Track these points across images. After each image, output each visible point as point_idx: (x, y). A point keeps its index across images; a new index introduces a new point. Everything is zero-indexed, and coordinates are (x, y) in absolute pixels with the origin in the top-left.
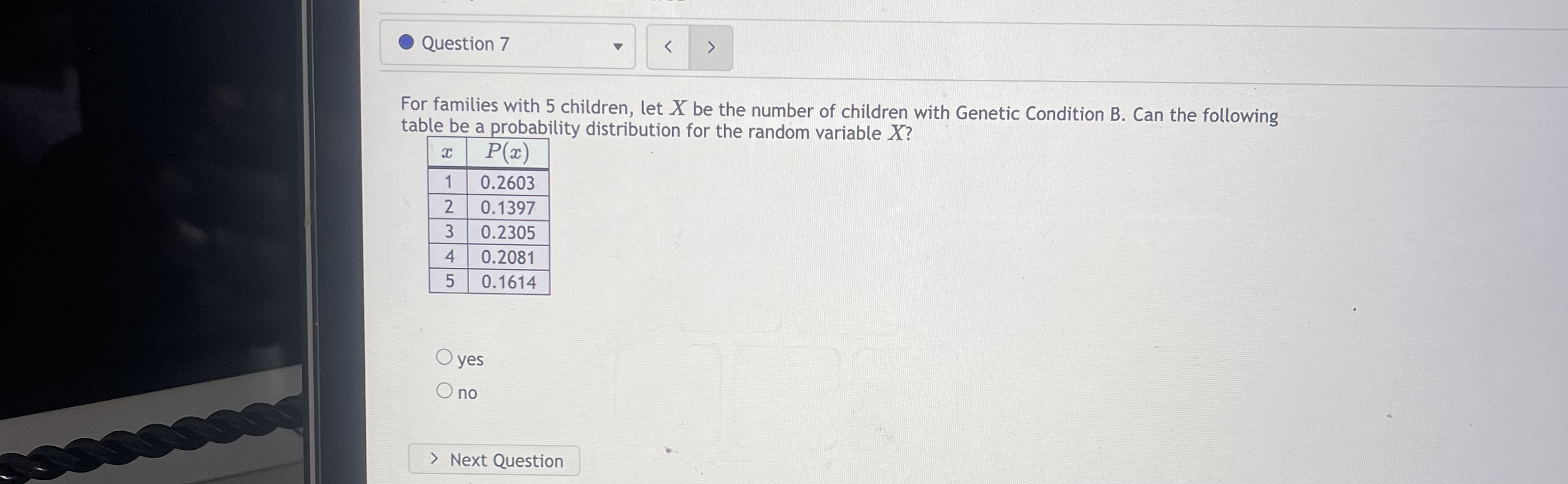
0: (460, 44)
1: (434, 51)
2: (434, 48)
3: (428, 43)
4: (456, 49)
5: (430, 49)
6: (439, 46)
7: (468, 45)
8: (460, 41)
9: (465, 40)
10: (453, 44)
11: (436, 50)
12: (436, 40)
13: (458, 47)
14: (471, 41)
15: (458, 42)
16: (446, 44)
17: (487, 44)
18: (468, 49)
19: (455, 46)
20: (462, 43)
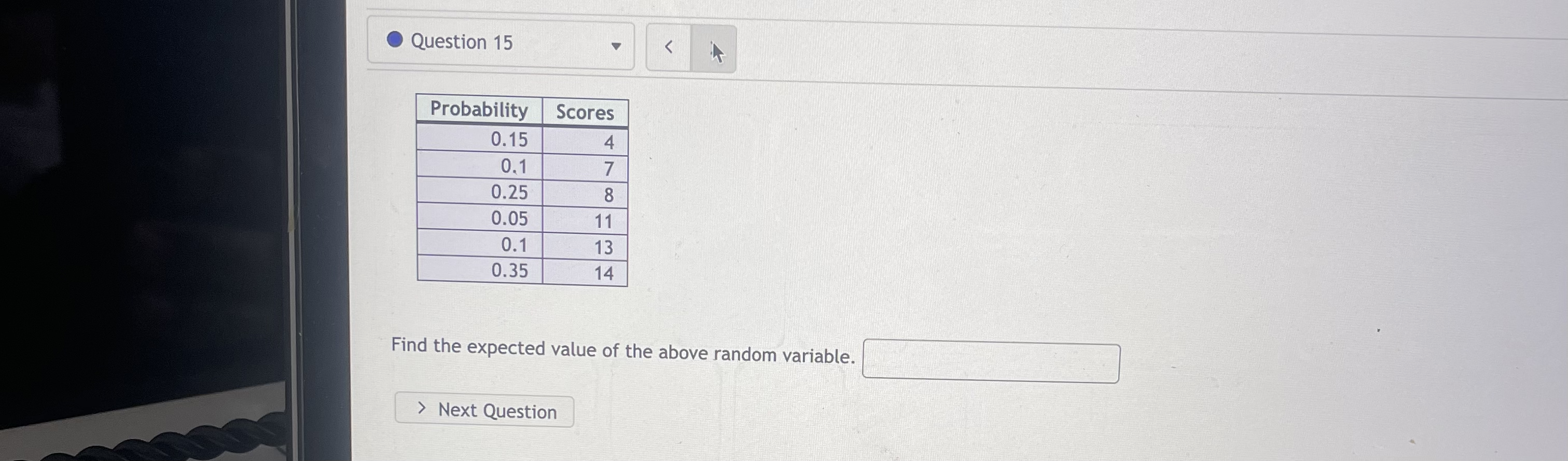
0: (451, 42)
1: (424, 49)
2: (424, 46)
3: (417, 40)
4: (447, 47)
5: (420, 47)
6: (429, 44)
7: (460, 43)
8: (451, 39)
9: (456, 38)
10: (443, 42)
11: (427, 49)
12: (426, 38)
13: (449, 45)
14: (462, 39)
15: (449, 40)
16: (437, 42)
17: (479, 43)
18: (459, 48)
19: (446, 44)
20: (453, 41)
